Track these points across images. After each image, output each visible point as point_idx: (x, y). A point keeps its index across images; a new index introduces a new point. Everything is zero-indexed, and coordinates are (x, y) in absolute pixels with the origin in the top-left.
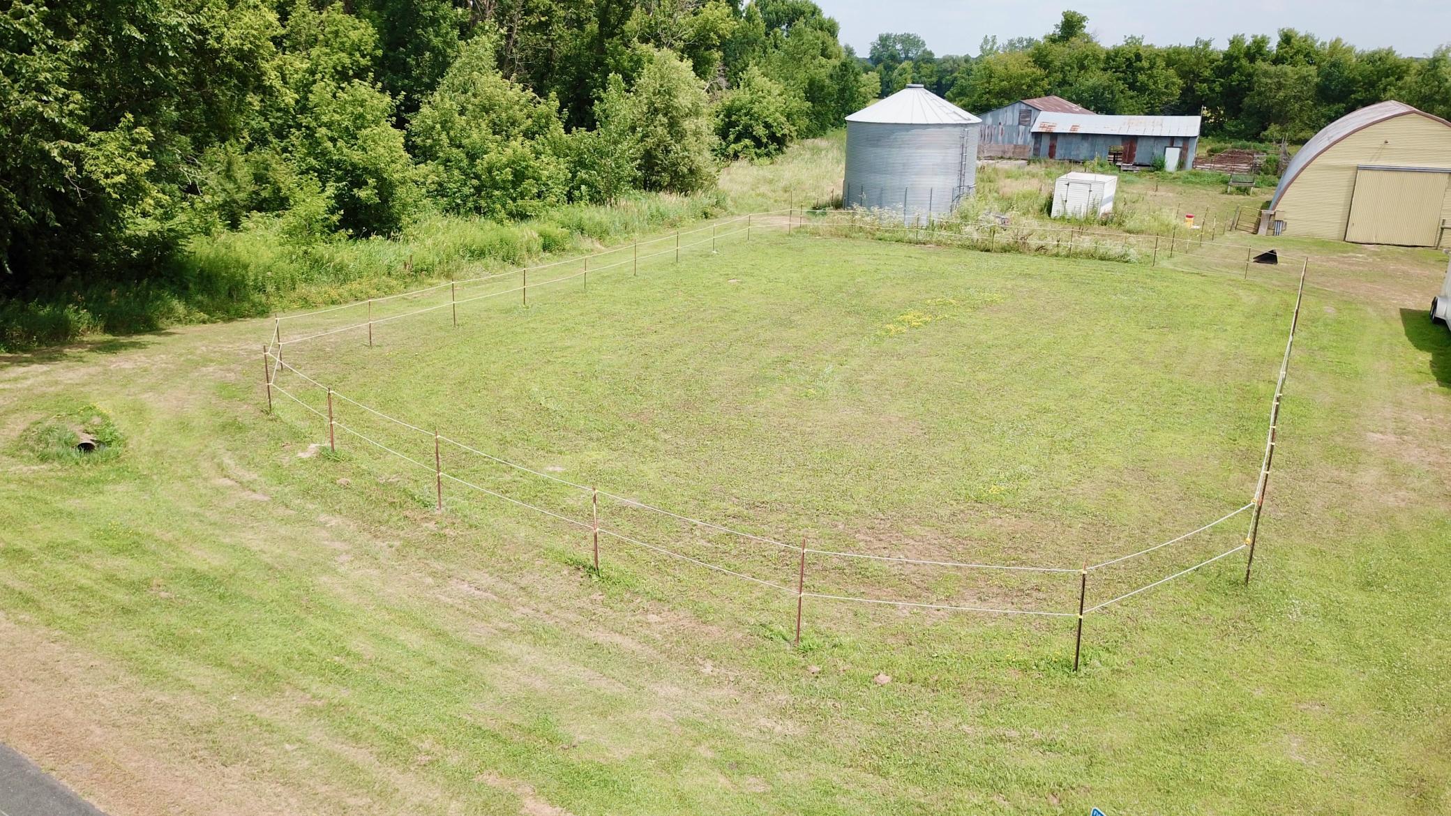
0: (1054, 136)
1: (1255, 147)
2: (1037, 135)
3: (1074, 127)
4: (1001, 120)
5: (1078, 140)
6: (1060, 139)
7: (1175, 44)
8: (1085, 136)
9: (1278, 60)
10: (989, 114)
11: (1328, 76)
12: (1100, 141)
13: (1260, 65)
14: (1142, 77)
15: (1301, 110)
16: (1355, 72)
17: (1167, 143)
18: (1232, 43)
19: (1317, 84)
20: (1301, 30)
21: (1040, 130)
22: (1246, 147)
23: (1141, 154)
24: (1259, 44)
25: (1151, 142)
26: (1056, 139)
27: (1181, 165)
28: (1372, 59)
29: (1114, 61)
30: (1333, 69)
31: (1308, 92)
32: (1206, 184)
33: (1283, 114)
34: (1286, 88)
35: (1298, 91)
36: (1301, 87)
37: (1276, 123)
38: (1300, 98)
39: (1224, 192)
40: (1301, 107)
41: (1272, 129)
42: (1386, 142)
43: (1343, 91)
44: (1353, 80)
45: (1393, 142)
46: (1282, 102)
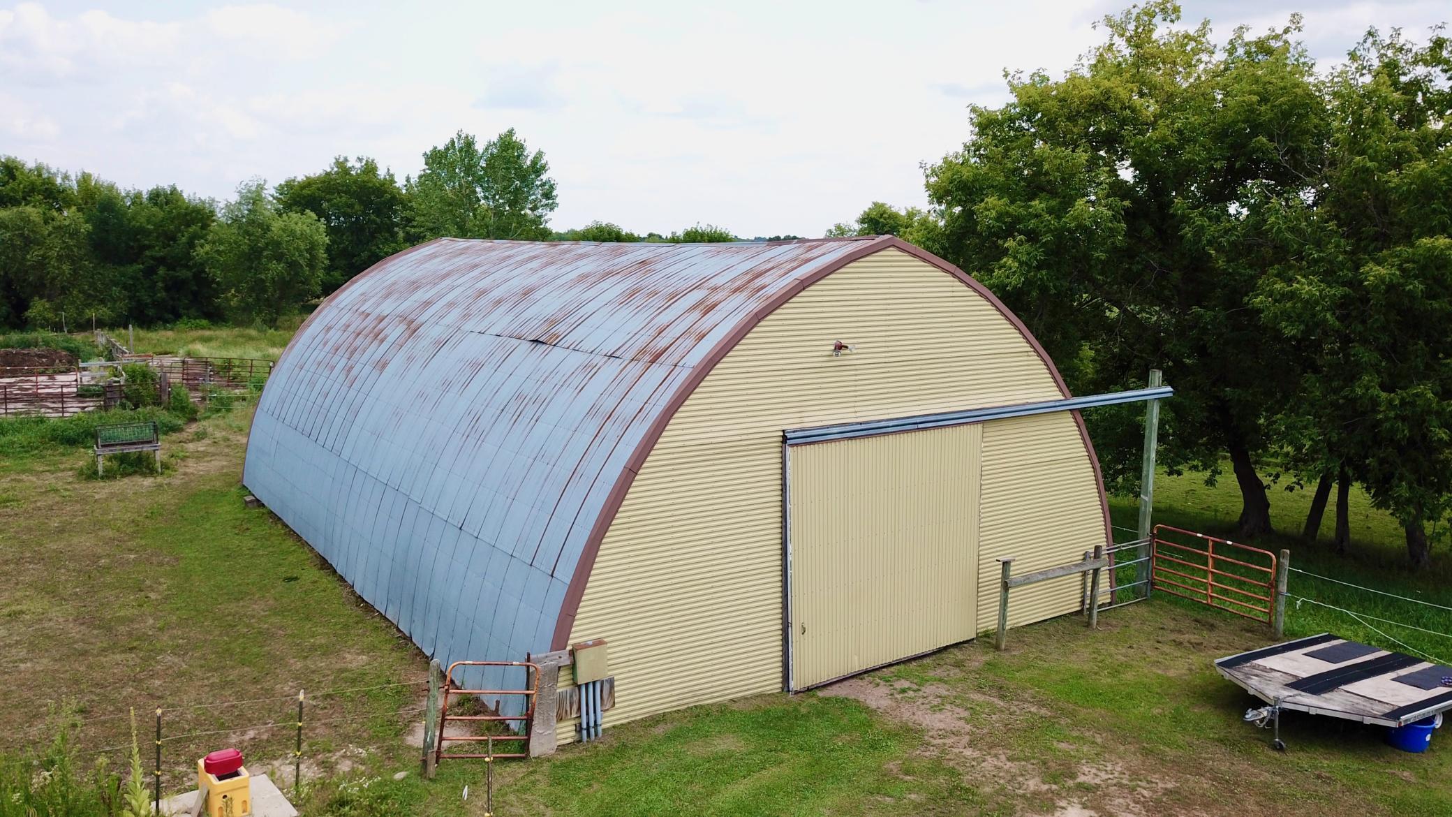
11: (101, 224)
19: (89, 235)
28: (159, 198)
30: (106, 214)
31: (80, 248)
32: (19, 452)
33: (47, 282)
34: (40, 244)
35: (61, 248)
36: (64, 242)
37: (41, 297)
38: (68, 257)
39: (91, 475)
40: (74, 270)
41: (38, 308)
42: (839, 347)
43: (132, 248)
44: (141, 231)
45: (857, 346)
46: (42, 264)
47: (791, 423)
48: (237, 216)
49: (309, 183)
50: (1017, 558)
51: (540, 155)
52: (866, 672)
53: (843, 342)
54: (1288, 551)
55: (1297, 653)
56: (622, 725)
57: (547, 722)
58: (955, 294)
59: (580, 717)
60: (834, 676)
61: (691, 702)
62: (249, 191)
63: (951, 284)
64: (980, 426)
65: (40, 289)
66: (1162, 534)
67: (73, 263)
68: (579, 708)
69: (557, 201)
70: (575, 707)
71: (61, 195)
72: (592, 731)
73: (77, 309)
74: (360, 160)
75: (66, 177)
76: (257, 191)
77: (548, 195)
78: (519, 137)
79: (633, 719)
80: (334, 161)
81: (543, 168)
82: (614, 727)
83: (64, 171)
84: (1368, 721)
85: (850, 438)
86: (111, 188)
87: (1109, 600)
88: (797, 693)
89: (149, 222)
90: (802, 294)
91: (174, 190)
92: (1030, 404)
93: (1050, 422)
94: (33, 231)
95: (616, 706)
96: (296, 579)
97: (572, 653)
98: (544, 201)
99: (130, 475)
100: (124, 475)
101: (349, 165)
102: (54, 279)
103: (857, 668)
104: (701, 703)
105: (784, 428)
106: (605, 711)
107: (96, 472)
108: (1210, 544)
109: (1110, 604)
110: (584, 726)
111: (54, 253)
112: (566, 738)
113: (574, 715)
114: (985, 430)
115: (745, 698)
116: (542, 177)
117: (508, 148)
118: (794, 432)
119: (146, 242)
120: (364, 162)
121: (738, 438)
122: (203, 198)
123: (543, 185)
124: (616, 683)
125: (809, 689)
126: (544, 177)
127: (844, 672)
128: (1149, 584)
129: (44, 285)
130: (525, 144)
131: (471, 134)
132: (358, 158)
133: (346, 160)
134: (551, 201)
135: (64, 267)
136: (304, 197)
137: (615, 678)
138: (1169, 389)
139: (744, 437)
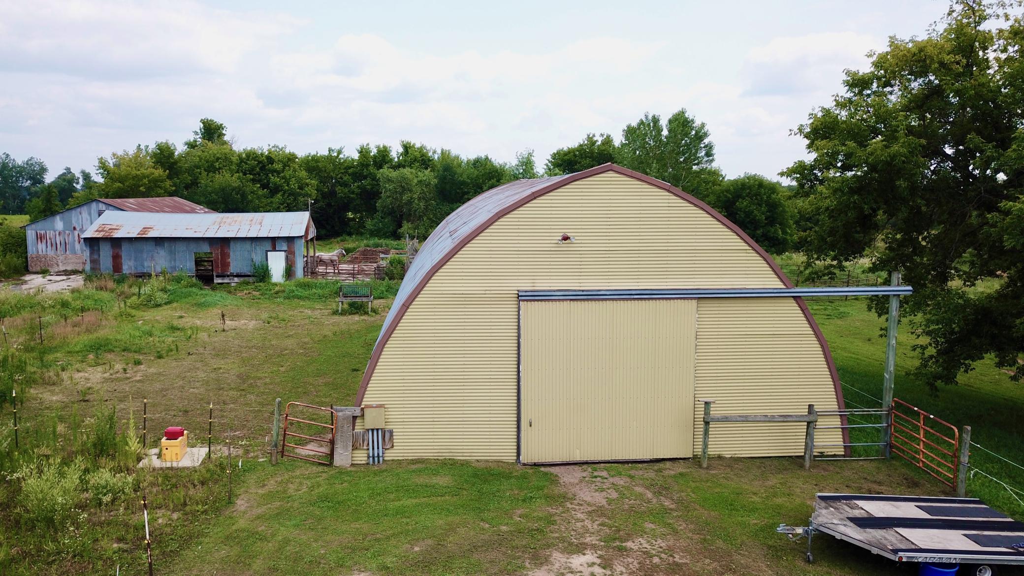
0: (117, 243)
1: (387, 245)
2: (92, 243)
3: (146, 229)
4: (75, 224)
5: (149, 246)
6: (125, 247)
7: (313, 153)
8: (159, 241)
9: (399, 166)
10: (58, 218)
11: (443, 179)
12: (181, 247)
13: (385, 171)
14: (274, 179)
15: (426, 208)
16: (465, 176)
17: (268, 246)
18: (360, 152)
19: (436, 185)
20: (417, 142)
21: (96, 235)
22: (377, 246)
23: (237, 261)
24: (384, 153)
25: (247, 245)
26: (120, 247)
27: (289, 272)
28: (477, 163)
29: (246, 164)
30: (446, 173)
31: (430, 193)
32: (317, 299)
33: (412, 213)
34: (411, 191)
35: (420, 193)
36: (422, 190)
37: (408, 222)
38: (424, 198)
39: (335, 313)
40: (427, 206)
41: (406, 227)
42: (566, 238)
43: (458, 193)
44: (463, 183)
45: (576, 238)
46: (410, 202)
47: (526, 285)
48: (516, 174)
49: (570, 151)
50: (716, 402)
51: (703, 125)
52: (586, 463)
53: (569, 235)
54: (969, 428)
55: (912, 504)
56: (398, 460)
57: (345, 448)
58: (670, 205)
59: (368, 449)
60: (557, 459)
61: (448, 455)
62: (523, 158)
63: (668, 197)
64: (694, 302)
65: (409, 217)
66: (898, 406)
67: (427, 201)
68: (368, 444)
69: (715, 157)
70: (366, 443)
71: (430, 163)
72: (376, 459)
73: (425, 229)
74: (602, 135)
75: (435, 152)
76: (528, 158)
77: (708, 154)
78: (689, 115)
79: (406, 458)
80: (586, 136)
81: (706, 135)
82: (393, 460)
83: (434, 149)
84: (875, 551)
85: (571, 300)
86: (457, 157)
87: (843, 453)
88: (524, 465)
89: (468, 178)
90: (534, 201)
91: (487, 158)
92: (747, 289)
93: (773, 305)
94: (407, 184)
95: (395, 448)
96: (358, 370)
97: (362, 409)
98: (706, 159)
99: (354, 314)
100: (350, 314)
101: (595, 139)
102: (416, 211)
103: (578, 458)
104: (454, 458)
105: (519, 289)
106: (386, 449)
107: (337, 311)
108: (922, 417)
109: (844, 456)
110: (371, 455)
111: (415, 196)
112: (361, 461)
113: (365, 447)
114: (699, 305)
115: (487, 461)
116: (704, 141)
117: (681, 123)
118: (526, 292)
119: (466, 190)
120: (605, 137)
121: (484, 292)
122: (501, 163)
123: (706, 146)
124: (394, 434)
125: (535, 465)
126: (706, 141)
127: (566, 459)
128: (888, 446)
129: (410, 215)
130: (695, 119)
131: (657, 114)
132: (601, 134)
133: (594, 136)
134: (711, 158)
135: (421, 204)
136: (565, 161)
137: (394, 430)
138: (910, 288)
139: (487, 292)
